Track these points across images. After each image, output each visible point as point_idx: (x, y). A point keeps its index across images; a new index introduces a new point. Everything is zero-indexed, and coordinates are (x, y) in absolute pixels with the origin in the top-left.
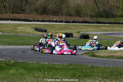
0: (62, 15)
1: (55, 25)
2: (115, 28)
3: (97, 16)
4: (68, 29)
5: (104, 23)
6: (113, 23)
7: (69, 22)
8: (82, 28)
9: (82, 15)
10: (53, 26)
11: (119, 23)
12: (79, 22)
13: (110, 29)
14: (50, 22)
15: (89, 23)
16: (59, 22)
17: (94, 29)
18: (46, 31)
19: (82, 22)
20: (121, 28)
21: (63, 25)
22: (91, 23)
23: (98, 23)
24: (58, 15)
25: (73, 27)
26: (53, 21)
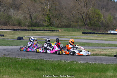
0: (9, 25)
1: (7, 31)
2: (45, 34)
3: (32, 26)
4: (15, 34)
5: (37, 30)
6: (42, 31)
7: (15, 30)
8: (25, 34)
9: (23, 25)
10: (6, 33)
11: (46, 30)
12: (21, 30)
13: (43, 34)
14: (2, 30)
15: (27, 30)
16: (8, 30)
17: (32, 34)
18: (3, 36)
19: (23, 30)
20: (49, 33)
21: (12, 32)
22: (29, 30)
23: (33, 30)
24: (7, 25)
25: (19, 33)
26: (4, 29)
